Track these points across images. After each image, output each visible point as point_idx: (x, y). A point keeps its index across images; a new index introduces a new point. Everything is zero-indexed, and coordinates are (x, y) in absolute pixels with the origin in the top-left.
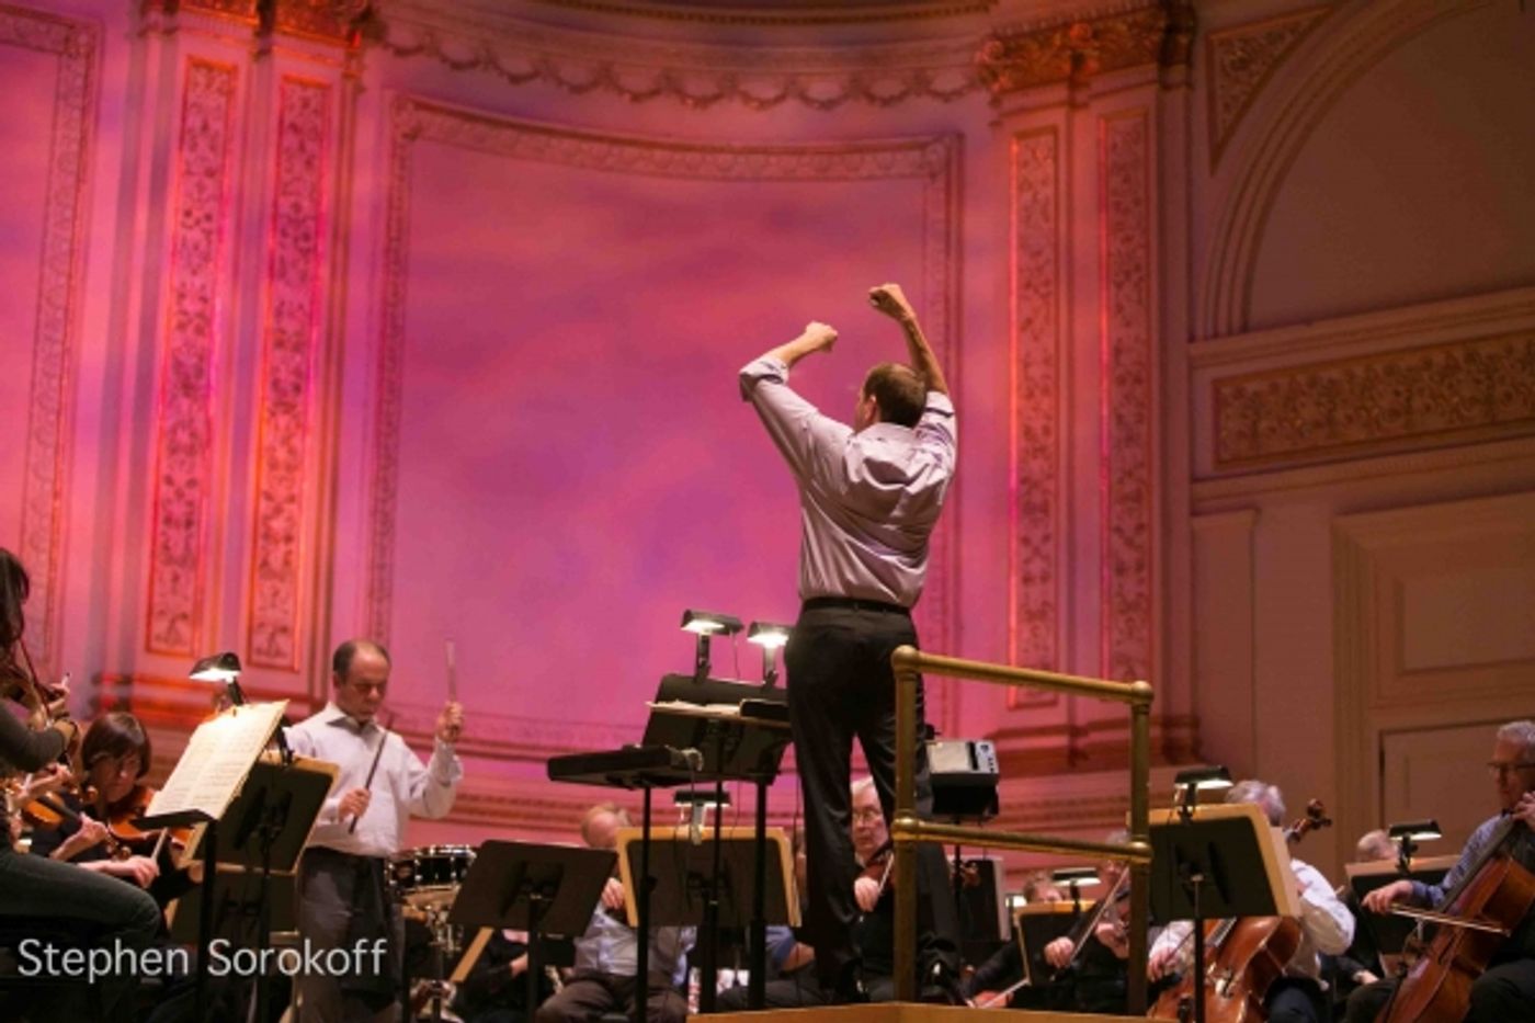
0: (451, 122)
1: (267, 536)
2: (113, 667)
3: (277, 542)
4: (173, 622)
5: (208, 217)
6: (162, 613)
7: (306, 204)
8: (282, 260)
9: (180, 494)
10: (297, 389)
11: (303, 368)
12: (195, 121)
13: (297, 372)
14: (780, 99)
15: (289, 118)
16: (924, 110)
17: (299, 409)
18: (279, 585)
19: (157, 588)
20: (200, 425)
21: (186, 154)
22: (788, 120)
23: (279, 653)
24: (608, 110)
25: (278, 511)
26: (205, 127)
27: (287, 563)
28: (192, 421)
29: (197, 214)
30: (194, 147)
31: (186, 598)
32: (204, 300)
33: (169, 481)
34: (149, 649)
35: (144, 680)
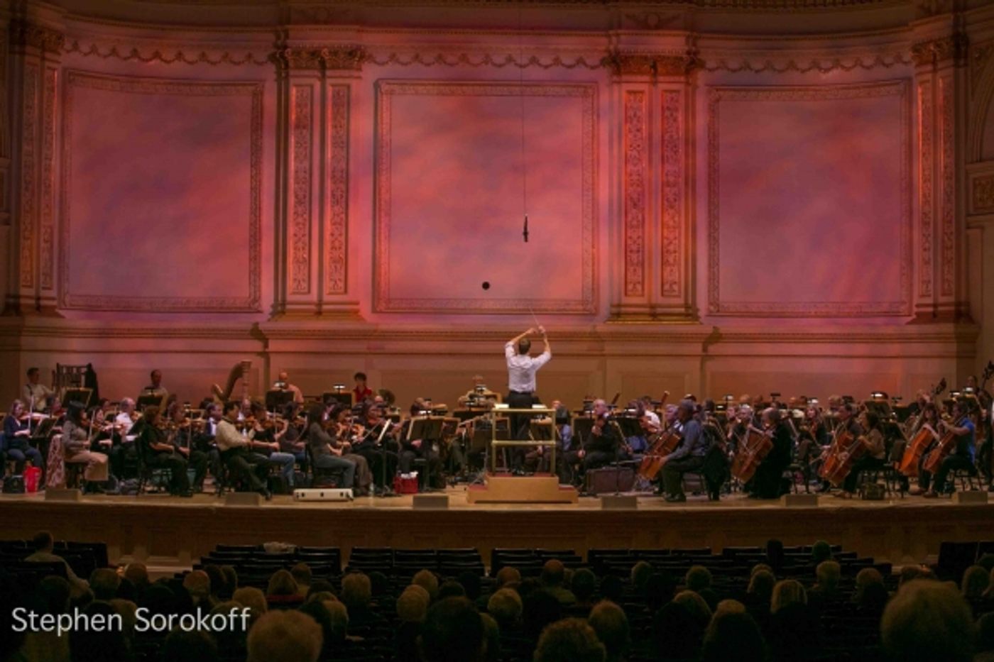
0: (731, 93)
1: (668, 251)
2: (616, 302)
3: (671, 253)
4: (634, 285)
5: (639, 146)
6: (631, 283)
7: (674, 133)
8: (667, 156)
9: (635, 242)
10: (675, 200)
11: (677, 193)
12: (631, 113)
13: (675, 194)
14: (854, 66)
15: (666, 105)
16: (899, 70)
17: (677, 207)
18: (672, 268)
19: (629, 274)
20: (640, 218)
21: (628, 125)
22: (857, 74)
23: (674, 291)
24: (794, 77)
25: (671, 243)
26: (635, 115)
27: (675, 260)
28: (637, 217)
29: (634, 145)
30: (631, 122)
31: (639, 276)
32: (639, 175)
33: (631, 238)
34: (626, 294)
35: (626, 306)
